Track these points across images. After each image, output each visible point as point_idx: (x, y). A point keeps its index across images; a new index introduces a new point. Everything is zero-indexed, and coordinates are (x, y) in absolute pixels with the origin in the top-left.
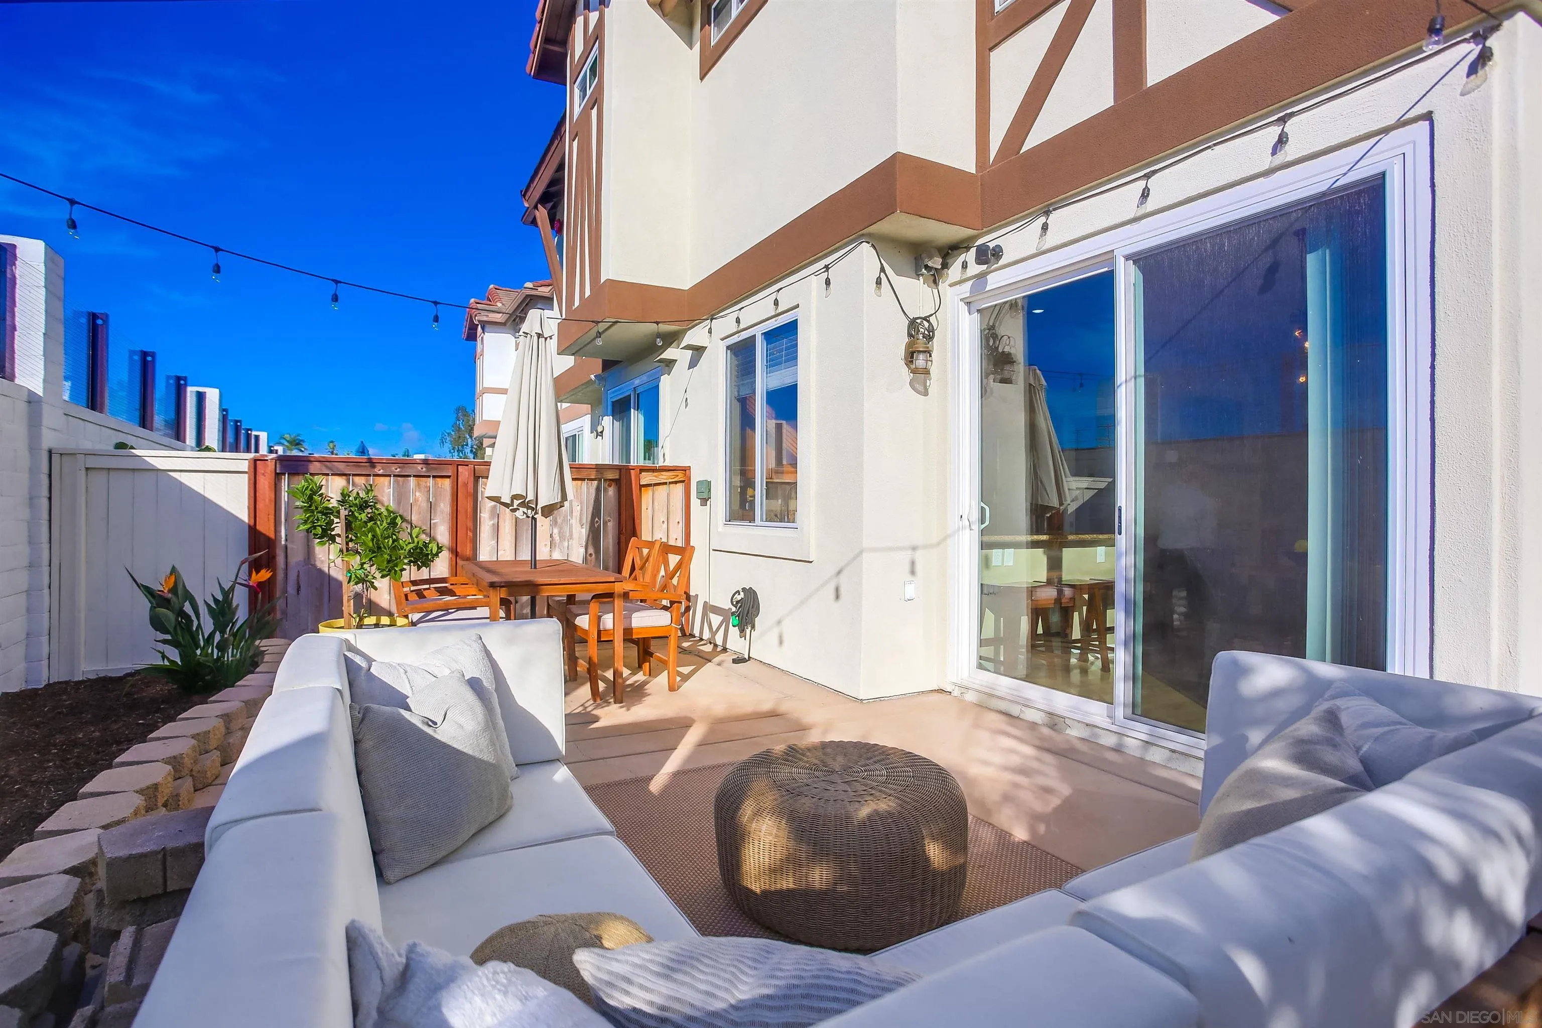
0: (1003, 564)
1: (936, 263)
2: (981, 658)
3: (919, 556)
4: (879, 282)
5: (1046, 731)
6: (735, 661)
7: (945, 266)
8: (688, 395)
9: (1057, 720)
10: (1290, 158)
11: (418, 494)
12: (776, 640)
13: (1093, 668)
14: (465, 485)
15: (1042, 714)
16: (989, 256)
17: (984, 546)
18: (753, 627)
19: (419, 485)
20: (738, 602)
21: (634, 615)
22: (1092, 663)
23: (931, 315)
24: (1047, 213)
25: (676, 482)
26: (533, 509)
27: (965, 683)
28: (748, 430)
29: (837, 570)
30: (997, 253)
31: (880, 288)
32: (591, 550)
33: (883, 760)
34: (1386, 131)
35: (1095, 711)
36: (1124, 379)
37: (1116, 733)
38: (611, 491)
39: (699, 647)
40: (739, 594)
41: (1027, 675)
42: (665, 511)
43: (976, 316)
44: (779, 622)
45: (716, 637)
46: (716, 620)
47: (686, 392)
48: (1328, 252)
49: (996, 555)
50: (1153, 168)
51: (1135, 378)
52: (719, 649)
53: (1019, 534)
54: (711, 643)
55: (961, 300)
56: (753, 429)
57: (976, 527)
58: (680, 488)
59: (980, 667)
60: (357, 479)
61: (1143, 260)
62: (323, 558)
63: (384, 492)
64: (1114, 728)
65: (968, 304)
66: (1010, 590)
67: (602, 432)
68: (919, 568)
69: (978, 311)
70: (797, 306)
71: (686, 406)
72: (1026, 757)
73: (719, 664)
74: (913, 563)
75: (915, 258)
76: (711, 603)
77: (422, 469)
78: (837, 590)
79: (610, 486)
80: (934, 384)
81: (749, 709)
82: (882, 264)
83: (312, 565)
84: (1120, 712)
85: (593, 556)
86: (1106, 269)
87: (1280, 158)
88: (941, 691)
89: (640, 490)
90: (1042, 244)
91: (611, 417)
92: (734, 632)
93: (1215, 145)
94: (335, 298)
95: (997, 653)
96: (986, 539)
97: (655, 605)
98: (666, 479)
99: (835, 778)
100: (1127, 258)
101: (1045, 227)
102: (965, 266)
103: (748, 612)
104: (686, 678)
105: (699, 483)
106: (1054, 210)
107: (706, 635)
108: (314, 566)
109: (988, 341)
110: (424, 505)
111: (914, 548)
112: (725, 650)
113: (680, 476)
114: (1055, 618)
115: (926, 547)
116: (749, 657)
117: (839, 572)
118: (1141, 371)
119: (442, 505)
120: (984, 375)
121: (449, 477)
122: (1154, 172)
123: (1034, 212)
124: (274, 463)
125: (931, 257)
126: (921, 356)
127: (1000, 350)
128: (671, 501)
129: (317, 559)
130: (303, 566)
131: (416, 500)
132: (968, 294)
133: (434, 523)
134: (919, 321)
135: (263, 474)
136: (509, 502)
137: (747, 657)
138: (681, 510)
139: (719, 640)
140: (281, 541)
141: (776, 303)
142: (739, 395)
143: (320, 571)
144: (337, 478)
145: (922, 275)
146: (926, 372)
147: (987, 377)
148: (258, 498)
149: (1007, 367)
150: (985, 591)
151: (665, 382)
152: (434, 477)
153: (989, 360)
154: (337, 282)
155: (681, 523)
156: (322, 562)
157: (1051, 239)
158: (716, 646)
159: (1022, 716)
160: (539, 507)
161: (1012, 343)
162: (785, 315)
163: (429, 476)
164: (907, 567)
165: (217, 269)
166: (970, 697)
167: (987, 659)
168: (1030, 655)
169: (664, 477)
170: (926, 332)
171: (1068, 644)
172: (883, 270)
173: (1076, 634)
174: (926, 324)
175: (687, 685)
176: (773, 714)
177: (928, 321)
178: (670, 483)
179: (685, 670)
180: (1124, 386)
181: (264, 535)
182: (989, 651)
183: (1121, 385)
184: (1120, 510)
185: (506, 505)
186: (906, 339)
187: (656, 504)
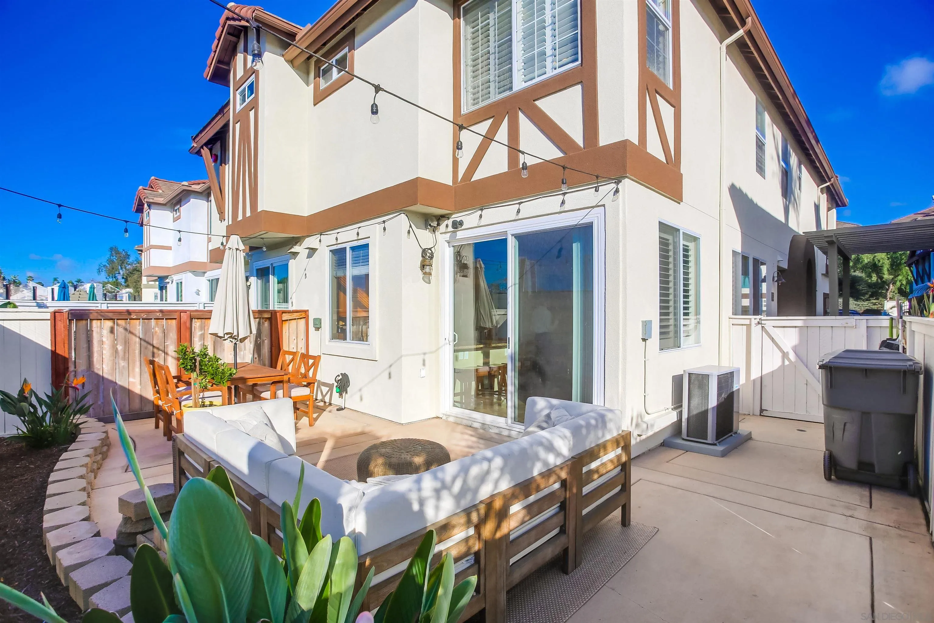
0: (464, 359)
1: (435, 224)
2: (454, 402)
3: (427, 357)
4: (409, 232)
5: (481, 431)
6: (338, 410)
7: (438, 225)
8: (306, 272)
9: (486, 426)
10: (566, 209)
11: (157, 329)
12: (359, 399)
13: (503, 403)
14: (185, 323)
15: (480, 424)
16: (457, 225)
17: (455, 351)
18: (347, 393)
19: (157, 324)
20: (338, 381)
21: (292, 390)
22: (503, 401)
23: (432, 247)
24: (482, 210)
25: (301, 318)
26: (236, 339)
27: (448, 413)
28: (342, 294)
29: (390, 364)
30: (461, 223)
31: (409, 235)
32: (256, 356)
33: (419, 444)
34: (593, 207)
35: (500, 421)
36: (510, 285)
37: (508, 429)
38: (267, 324)
39: (317, 404)
40: (339, 376)
41: (475, 408)
42: (295, 333)
43: (452, 248)
44: (360, 390)
45: (325, 398)
46: (325, 389)
47: (305, 270)
48: (579, 244)
49: (460, 354)
50: (522, 201)
51: (515, 285)
52: (327, 404)
53: (471, 345)
54: (322, 401)
55: (445, 241)
56: (345, 293)
57: (452, 343)
58: (303, 322)
59: (454, 406)
60: (119, 322)
61: (518, 237)
62: (99, 367)
63: (136, 328)
64: (508, 428)
65: (448, 243)
66: (466, 371)
67: (250, 286)
68: (427, 362)
69: (453, 246)
70: (369, 237)
71: (306, 277)
72: (473, 442)
73: (330, 412)
74: (424, 361)
75: (425, 220)
76: (322, 381)
77: (159, 315)
78: (390, 374)
79: (266, 321)
80: (433, 278)
81: (352, 432)
82: (410, 224)
83: (92, 371)
84: (509, 421)
85: (257, 359)
86: (504, 238)
87: (563, 209)
88: (438, 417)
89: (282, 322)
90: (480, 223)
91: (256, 278)
92: (335, 395)
93: (543, 197)
94: (126, 231)
95: (461, 399)
96: (456, 348)
97: (299, 385)
98: (296, 317)
99: (402, 451)
100: (512, 235)
101: (481, 216)
102: (447, 226)
103: (344, 385)
104: (316, 419)
105: (315, 319)
106: (485, 209)
107: (320, 397)
108: (93, 372)
109: (457, 258)
110: (161, 335)
111: (425, 354)
112: (330, 404)
113: (303, 315)
114: (486, 382)
115: (431, 352)
116: (345, 407)
117: (391, 366)
118: (517, 282)
119: (171, 334)
120: (455, 273)
121: (175, 319)
122: (522, 202)
123: (477, 208)
124: (67, 314)
125: (432, 221)
126: (428, 267)
127: (462, 261)
128: (298, 328)
129: (95, 368)
130: (86, 372)
131: (156, 332)
132: (449, 239)
133: (167, 345)
134: (427, 250)
135: (60, 320)
136: (223, 336)
137: (343, 407)
138: (303, 333)
139: (327, 399)
140: (72, 359)
141: (358, 234)
142: (336, 275)
143: (98, 375)
144: (107, 322)
145: (428, 228)
146: (430, 274)
147: (456, 274)
148: (57, 335)
149: (466, 270)
150: (456, 371)
151: (292, 264)
152: (166, 319)
153: (458, 266)
154: (126, 222)
155: (304, 340)
156: (98, 369)
157: (483, 222)
158: (325, 402)
159: (472, 426)
160: (239, 339)
161: (468, 259)
162: (362, 240)
163: (163, 319)
164: (422, 362)
165: (60, 216)
166: (451, 419)
167: (457, 402)
168: (476, 399)
169: (295, 315)
170: (430, 255)
171: (492, 393)
172: (411, 226)
173: (496, 388)
174: (429, 251)
175: (317, 423)
176: (362, 433)
177: (431, 250)
178: (298, 319)
179: (315, 416)
180: (510, 288)
181: (61, 355)
182: (458, 398)
183: (509, 288)
184: (509, 339)
185: (220, 337)
186: (421, 259)
187: (290, 329)
